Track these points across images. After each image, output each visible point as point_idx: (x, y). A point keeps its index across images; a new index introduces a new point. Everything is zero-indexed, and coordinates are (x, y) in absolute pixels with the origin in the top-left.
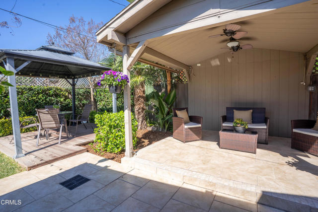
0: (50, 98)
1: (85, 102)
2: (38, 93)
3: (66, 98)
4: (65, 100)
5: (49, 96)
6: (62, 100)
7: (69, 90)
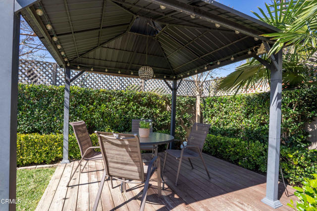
0: (143, 108)
1: (187, 115)
2: (129, 101)
3: (163, 109)
4: (161, 112)
5: (141, 105)
6: (158, 111)
7: (168, 98)
